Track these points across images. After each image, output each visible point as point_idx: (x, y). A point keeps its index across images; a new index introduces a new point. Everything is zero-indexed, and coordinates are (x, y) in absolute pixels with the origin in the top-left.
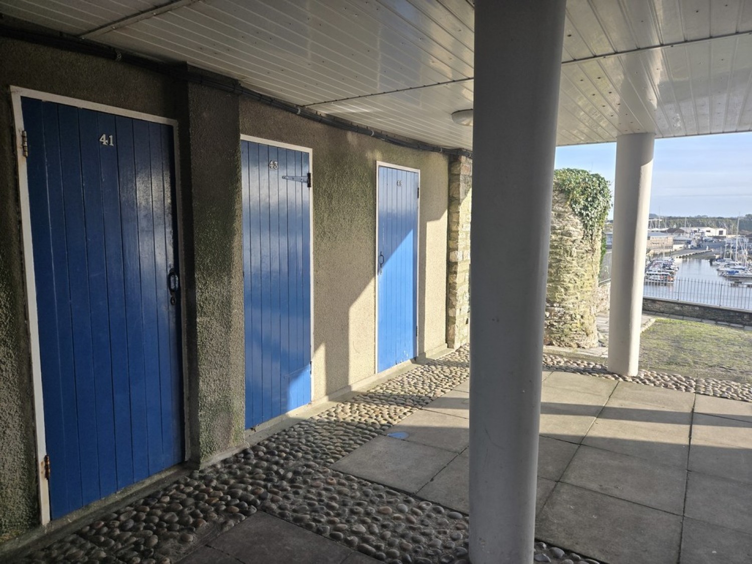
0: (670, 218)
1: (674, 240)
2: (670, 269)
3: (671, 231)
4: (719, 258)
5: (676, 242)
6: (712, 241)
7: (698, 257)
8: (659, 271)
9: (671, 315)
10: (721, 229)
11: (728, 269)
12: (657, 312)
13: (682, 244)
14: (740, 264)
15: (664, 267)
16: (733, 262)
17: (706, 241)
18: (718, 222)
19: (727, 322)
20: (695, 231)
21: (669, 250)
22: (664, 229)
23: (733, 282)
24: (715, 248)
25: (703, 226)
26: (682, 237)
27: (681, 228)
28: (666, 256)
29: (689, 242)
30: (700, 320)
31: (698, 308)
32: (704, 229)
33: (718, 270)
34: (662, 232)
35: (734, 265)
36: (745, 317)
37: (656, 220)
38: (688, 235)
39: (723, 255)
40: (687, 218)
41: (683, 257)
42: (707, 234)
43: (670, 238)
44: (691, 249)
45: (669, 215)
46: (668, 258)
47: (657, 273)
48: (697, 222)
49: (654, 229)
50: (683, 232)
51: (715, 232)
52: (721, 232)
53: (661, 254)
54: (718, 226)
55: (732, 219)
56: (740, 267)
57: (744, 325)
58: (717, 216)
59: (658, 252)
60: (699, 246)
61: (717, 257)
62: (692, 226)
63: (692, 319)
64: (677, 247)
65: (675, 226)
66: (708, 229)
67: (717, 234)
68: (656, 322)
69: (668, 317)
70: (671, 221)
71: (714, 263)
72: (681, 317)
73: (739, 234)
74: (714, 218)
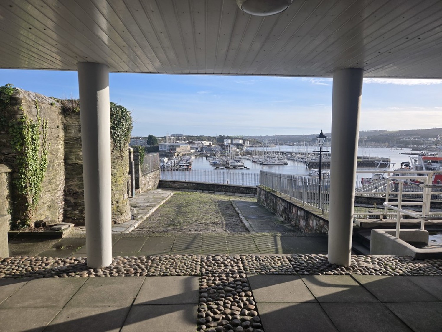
0: (189, 136)
1: (191, 148)
2: (189, 162)
3: (189, 143)
4: (209, 156)
5: (192, 148)
6: (206, 148)
7: (201, 156)
8: (185, 164)
9: (183, 189)
10: (210, 142)
11: (213, 161)
12: (176, 188)
13: (194, 149)
14: (218, 159)
15: (187, 161)
16: (215, 158)
17: (204, 148)
18: (208, 139)
19: (208, 190)
20: (200, 143)
21: (188, 153)
22: (186, 142)
23: (215, 167)
24: (208, 151)
25: (203, 140)
26: (195, 146)
27: (194, 141)
28: (188, 156)
29: (197, 148)
30: (195, 190)
31: (194, 184)
32: (203, 142)
33: (209, 162)
34: (186, 143)
35: (215, 159)
36: (215, 187)
37: (182, 137)
38: (197, 145)
39: (211, 154)
40: (196, 136)
41: (195, 156)
42: (204, 144)
43: (189, 147)
44: (198, 152)
45: (188, 135)
46: (188, 157)
47: (184, 164)
48: (200, 138)
49: (182, 142)
50: (194, 143)
51: (207, 143)
52: (210, 144)
53: (186, 154)
54: (209, 140)
55: (214, 137)
56: (218, 160)
57: (215, 191)
58: (208, 136)
59: (184, 153)
60: (202, 151)
61: (209, 155)
62: (198, 141)
63: (192, 190)
64: (192, 151)
65: (191, 141)
66: (205, 142)
67: (209, 145)
68: (174, 195)
69: (181, 191)
70: (189, 138)
71: (208, 158)
72: (187, 190)
73: (217, 144)
74: (207, 137)
